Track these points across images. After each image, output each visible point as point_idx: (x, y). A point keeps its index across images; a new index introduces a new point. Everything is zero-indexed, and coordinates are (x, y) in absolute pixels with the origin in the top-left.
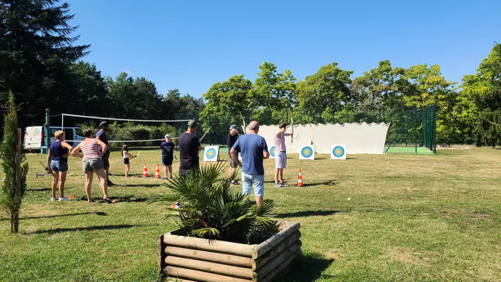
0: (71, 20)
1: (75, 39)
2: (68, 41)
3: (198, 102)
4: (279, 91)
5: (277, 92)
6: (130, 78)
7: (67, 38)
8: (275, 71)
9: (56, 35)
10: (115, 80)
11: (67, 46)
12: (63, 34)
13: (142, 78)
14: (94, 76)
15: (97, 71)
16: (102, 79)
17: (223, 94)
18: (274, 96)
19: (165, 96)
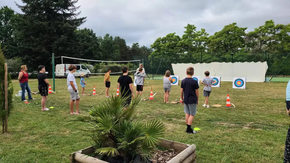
0: (76, 3)
1: (79, 14)
2: (75, 15)
3: (149, 50)
4: (197, 42)
5: (196, 43)
6: (111, 37)
7: (75, 14)
8: (195, 30)
9: (68, 12)
10: (103, 38)
11: (74, 18)
12: (72, 11)
13: (118, 37)
14: (92, 36)
15: (94, 33)
16: (96, 38)
17: (162, 44)
18: (194, 45)
19: (131, 47)
